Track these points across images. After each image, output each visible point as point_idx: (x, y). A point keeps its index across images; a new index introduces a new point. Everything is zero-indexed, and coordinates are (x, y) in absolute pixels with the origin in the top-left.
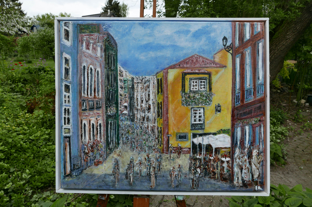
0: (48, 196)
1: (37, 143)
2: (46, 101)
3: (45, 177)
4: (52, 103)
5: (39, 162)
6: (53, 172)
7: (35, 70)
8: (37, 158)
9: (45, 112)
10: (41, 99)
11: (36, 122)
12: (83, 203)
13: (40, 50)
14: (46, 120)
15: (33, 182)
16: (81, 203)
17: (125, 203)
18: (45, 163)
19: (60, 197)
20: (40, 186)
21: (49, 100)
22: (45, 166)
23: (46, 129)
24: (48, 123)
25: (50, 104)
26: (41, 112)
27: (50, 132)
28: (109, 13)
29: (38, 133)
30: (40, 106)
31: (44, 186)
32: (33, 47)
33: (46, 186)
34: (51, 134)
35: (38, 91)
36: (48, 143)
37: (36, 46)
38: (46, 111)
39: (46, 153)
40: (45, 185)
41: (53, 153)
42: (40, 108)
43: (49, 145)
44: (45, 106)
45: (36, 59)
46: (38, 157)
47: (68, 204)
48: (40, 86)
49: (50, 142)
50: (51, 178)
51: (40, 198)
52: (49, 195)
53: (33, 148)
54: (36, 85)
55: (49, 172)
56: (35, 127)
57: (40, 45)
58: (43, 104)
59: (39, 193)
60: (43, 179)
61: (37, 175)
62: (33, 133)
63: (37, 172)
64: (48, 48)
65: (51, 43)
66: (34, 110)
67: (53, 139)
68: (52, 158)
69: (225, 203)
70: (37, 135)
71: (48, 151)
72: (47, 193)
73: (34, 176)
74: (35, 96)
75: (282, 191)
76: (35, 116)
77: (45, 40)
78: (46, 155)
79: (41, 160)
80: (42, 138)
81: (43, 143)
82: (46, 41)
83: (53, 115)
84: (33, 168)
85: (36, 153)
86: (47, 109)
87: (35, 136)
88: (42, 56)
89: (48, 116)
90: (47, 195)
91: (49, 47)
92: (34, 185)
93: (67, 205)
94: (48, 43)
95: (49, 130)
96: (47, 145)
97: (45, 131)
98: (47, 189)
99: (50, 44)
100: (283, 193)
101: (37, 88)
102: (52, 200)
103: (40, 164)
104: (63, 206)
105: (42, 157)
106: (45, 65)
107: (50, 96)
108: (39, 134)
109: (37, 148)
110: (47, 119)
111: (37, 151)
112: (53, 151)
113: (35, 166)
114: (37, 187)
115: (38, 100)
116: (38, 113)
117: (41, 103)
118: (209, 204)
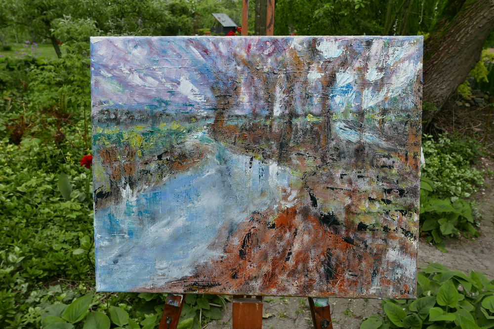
0: (57, 293)
1: (32, 198)
2: (43, 122)
3: (50, 259)
4: (54, 125)
5: (37, 232)
6: (63, 251)
7: (18, 64)
8: (33, 226)
9: (42, 142)
10: (33, 117)
11: (27, 161)
12: (122, 306)
13: (26, 25)
14: (46, 157)
15: (28, 268)
16: (117, 306)
17: (196, 304)
18: (49, 234)
19: (79, 295)
20: (42, 276)
21: (49, 120)
22: (48, 239)
23: (46, 172)
24: (49, 162)
25: (50, 127)
26: (35, 141)
27: (54, 178)
29: (32, 180)
30: (32, 131)
31: (49, 276)
32: (13, 18)
33: (52, 275)
34: (56, 182)
35: (26, 104)
36: (51, 199)
37: (19, 16)
38: (44, 141)
39: (50, 217)
40: (50, 273)
41: (62, 216)
42: (33, 134)
43: (53, 202)
44: (42, 131)
45: (19, 43)
46: (35, 224)
47: (95, 307)
48: (31, 93)
49: (54, 196)
50: (60, 261)
51: (42, 297)
52: (60, 291)
53: (24, 207)
54: (23, 92)
55: (57, 251)
56: (26, 170)
57: (27, 15)
58: (37, 126)
59: (40, 288)
60: (47, 264)
61: (36, 256)
62: (23, 181)
63: (34, 252)
64: (42, 22)
65: (46, 10)
66: (21, 138)
67: (59, 192)
68: (60, 226)
69: (373, 303)
70: (31, 185)
71: (52, 213)
72: (55, 288)
73: (29, 259)
74: (22, 111)
75: (476, 284)
76: (25, 150)
77: (34, 5)
78: (50, 221)
79: (40, 228)
80: (41, 189)
81: (42, 198)
82: (37, 8)
83: (58, 147)
84: (27, 245)
85: (30, 216)
86: (46, 136)
87: (26, 186)
88: (29, 37)
89: (48, 149)
90: (56, 291)
91: (43, 20)
92: (31, 273)
93: (93, 309)
94: (42, 12)
95: (53, 176)
96: (49, 202)
97: (45, 177)
98: (54, 280)
99: (45, 12)
100: (478, 287)
101: (24, 98)
102: (65, 300)
103: (40, 237)
104: (86, 311)
105: (43, 225)
106: (36, 54)
107: (49, 111)
108: (33, 182)
109: (33, 208)
110: (48, 155)
111: (31, 213)
112: (61, 213)
113: (30, 241)
114: (37, 278)
115: (28, 120)
116: (29, 144)
117: (35, 125)
118: (345, 306)
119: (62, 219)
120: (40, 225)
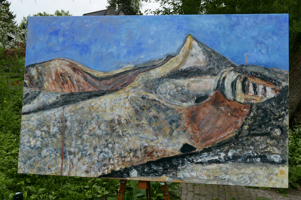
18: (66, 187)
28: (117, 8)
39: (66, 178)
46: (59, 182)
78: (66, 180)
119: (72, 179)
120: (62, 182)
